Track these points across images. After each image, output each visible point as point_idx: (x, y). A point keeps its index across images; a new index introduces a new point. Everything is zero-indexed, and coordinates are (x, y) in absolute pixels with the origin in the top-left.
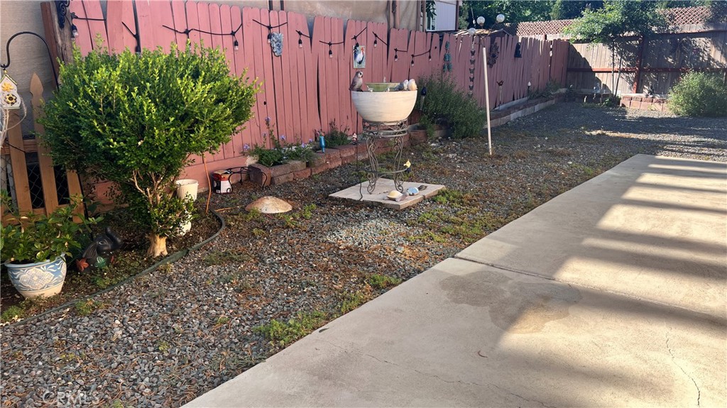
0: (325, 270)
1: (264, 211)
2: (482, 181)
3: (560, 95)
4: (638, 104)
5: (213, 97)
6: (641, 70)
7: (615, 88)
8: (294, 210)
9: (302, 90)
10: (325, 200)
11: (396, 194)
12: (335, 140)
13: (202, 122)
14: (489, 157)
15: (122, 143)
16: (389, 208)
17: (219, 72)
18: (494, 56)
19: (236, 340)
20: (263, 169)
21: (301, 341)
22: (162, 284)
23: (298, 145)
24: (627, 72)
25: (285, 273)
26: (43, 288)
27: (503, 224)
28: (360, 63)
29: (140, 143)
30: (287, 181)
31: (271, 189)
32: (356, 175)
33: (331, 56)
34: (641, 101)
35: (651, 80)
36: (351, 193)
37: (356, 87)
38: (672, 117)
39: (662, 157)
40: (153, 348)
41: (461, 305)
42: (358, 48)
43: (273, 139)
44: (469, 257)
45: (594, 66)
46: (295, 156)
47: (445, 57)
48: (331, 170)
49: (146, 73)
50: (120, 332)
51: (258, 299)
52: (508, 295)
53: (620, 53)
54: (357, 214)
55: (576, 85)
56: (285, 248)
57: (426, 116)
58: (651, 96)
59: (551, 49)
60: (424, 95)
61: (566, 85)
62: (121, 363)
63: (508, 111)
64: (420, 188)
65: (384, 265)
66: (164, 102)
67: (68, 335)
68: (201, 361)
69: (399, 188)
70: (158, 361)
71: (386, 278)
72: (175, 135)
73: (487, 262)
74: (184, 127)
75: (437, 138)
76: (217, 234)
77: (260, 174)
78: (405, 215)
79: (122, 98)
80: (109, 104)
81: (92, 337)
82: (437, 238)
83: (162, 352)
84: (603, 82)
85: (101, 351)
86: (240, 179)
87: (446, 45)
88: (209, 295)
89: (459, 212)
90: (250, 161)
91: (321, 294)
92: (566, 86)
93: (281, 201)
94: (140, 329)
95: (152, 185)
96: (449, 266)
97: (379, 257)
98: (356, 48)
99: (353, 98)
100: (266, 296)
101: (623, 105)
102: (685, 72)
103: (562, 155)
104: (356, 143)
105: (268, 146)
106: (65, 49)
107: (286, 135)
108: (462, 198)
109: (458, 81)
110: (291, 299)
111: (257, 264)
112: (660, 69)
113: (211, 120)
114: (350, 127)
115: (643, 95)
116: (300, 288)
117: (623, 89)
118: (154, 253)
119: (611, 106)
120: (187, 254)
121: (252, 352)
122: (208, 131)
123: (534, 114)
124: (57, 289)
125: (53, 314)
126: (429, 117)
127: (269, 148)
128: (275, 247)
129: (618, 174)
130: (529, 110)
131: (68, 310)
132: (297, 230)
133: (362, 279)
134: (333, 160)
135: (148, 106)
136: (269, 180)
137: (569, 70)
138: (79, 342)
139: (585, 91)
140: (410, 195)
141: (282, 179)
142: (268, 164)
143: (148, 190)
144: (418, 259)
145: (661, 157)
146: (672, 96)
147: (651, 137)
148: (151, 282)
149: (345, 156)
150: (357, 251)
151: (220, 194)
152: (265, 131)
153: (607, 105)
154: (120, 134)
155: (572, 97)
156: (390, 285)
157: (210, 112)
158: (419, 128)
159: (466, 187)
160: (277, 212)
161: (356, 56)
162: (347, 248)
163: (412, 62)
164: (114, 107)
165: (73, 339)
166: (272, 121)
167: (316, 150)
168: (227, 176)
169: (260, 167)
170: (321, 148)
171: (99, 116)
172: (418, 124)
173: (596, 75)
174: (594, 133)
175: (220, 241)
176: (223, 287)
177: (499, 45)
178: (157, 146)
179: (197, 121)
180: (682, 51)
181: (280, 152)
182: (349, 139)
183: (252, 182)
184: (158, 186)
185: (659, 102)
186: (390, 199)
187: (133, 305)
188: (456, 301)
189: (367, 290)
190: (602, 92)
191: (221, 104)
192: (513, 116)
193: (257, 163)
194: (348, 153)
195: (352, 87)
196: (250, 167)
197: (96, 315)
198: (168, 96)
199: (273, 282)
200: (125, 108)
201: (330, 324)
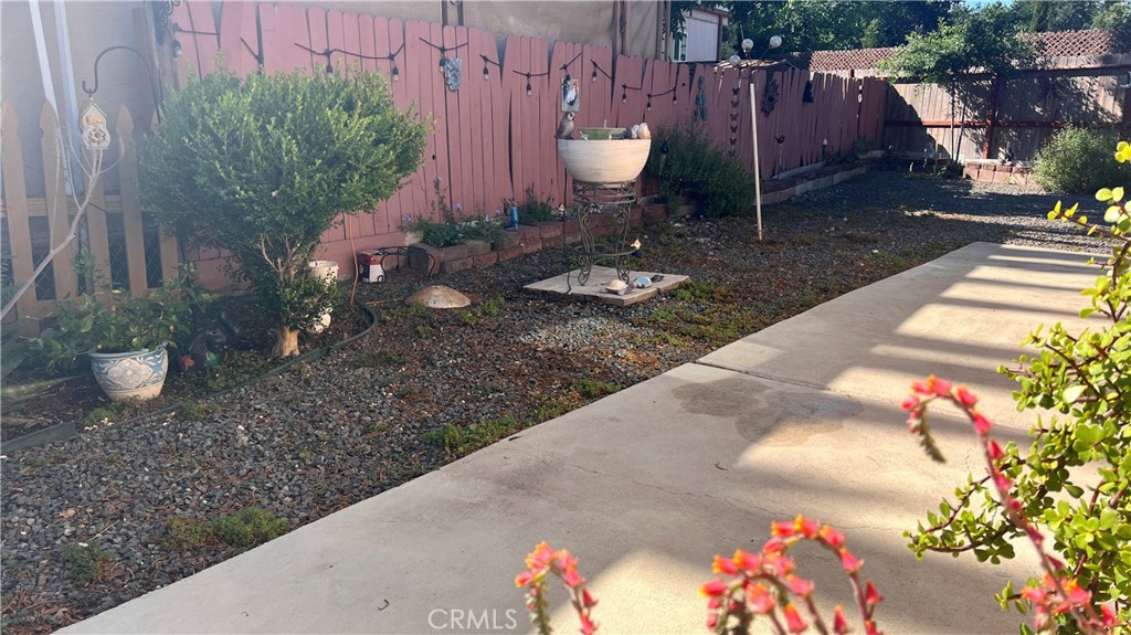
0: (517, 375)
1: (432, 305)
2: (744, 272)
3: (873, 160)
4: (990, 175)
5: (371, 136)
6: (995, 123)
7: (955, 151)
8: (473, 305)
9: (488, 139)
10: (518, 293)
11: (620, 285)
12: (533, 213)
13: (356, 169)
14: (758, 242)
15: (251, 193)
16: (609, 304)
17: (378, 104)
18: (771, 99)
19: (400, 449)
20: (430, 250)
21: (485, 449)
22: (296, 388)
23: (479, 218)
24: (974, 127)
25: (462, 377)
26: (138, 387)
27: (767, 325)
28: (572, 103)
29: (274, 194)
30: (463, 268)
31: (441, 277)
32: (564, 261)
33: (530, 93)
34: (995, 170)
35: (1010, 138)
36: (556, 285)
37: (565, 133)
38: (1040, 193)
39: (1012, 246)
40: (290, 456)
41: (700, 415)
42: (569, 83)
43: (444, 209)
44: (715, 363)
45: (926, 118)
46: (475, 234)
47: (697, 99)
48: (527, 256)
49: (284, 100)
50: (246, 439)
51: (427, 406)
52: (763, 405)
53: (964, 99)
54: (563, 311)
55: (897, 145)
56: (463, 350)
57: (668, 184)
58: (1010, 163)
59: (861, 92)
60: (665, 152)
61: (883, 144)
62: (251, 470)
63: (792, 181)
64: (653, 280)
65: (597, 371)
66: (307, 140)
67: (177, 440)
68: (354, 470)
69: (624, 277)
70: (299, 470)
71: (600, 384)
72: (320, 185)
73: (740, 368)
74: (333, 174)
75: (684, 217)
76: (367, 331)
77: (426, 255)
78: (630, 313)
79: (254, 133)
80: (235, 141)
81: (209, 443)
82: (673, 340)
83: (303, 460)
84: (939, 142)
85: (223, 458)
86: (395, 264)
87: (700, 81)
88: (360, 402)
89: (707, 311)
90: (411, 239)
91: (511, 401)
92: (883, 147)
93: (455, 292)
94: (272, 435)
95: (285, 255)
96: (687, 373)
97: (592, 362)
98: (565, 82)
99: (560, 148)
100: (437, 403)
101: (968, 177)
102: (1059, 128)
103: (864, 241)
104: (563, 219)
105: (437, 219)
106: (164, 73)
107: (462, 204)
108: (713, 292)
109: (715, 133)
110: (472, 406)
111: (423, 367)
112: (1024, 123)
113: (367, 167)
114: (556, 196)
115: (997, 162)
116: (483, 395)
117: (968, 154)
118: (281, 352)
119: (949, 177)
120: (327, 354)
121: (421, 462)
122: (364, 181)
123: (832, 187)
124: (154, 390)
125: (154, 418)
126: (672, 186)
127: (437, 221)
128: (449, 348)
129: (943, 268)
130: (824, 181)
131: (173, 414)
132: (478, 328)
133: (567, 385)
134: (529, 242)
135: (287, 144)
136: (437, 266)
137: (887, 123)
138: (193, 448)
139: (911, 155)
140: (638, 287)
141: (457, 265)
142: (436, 244)
143: (279, 261)
144: (645, 365)
145: (1009, 245)
146: (1040, 163)
147: (1002, 220)
148: (281, 385)
149: (547, 236)
150: (561, 355)
151: (369, 283)
152: (434, 197)
153: (943, 176)
154: (248, 181)
155: (891, 164)
156: (605, 393)
157: (368, 155)
158: (657, 201)
159: (720, 279)
160: (450, 306)
161: (565, 93)
162: (548, 350)
163: (649, 105)
164: (242, 145)
165: (185, 445)
166: (444, 184)
167: (505, 227)
168: (379, 258)
169: (425, 247)
170: (512, 224)
171: (222, 157)
172: (656, 196)
173: (928, 131)
174: (918, 214)
175: (369, 340)
176: (379, 392)
177: (778, 82)
178: (296, 199)
179: (349, 167)
180: (1055, 95)
181: (454, 229)
182: (553, 213)
183: (413, 268)
184: (293, 255)
185: (1022, 172)
186: (610, 292)
187: (260, 410)
188: (693, 411)
189: (573, 398)
190: (937, 156)
191: (382, 145)
192: (799, 189)
193: (421, 242)
194: (552, 232)
195: (559, 133)
196: (411, 247)
197: (211, 420)
198: (312, 132)
199: (447, 386)
200: (256, 146)
201: (523, 432)
